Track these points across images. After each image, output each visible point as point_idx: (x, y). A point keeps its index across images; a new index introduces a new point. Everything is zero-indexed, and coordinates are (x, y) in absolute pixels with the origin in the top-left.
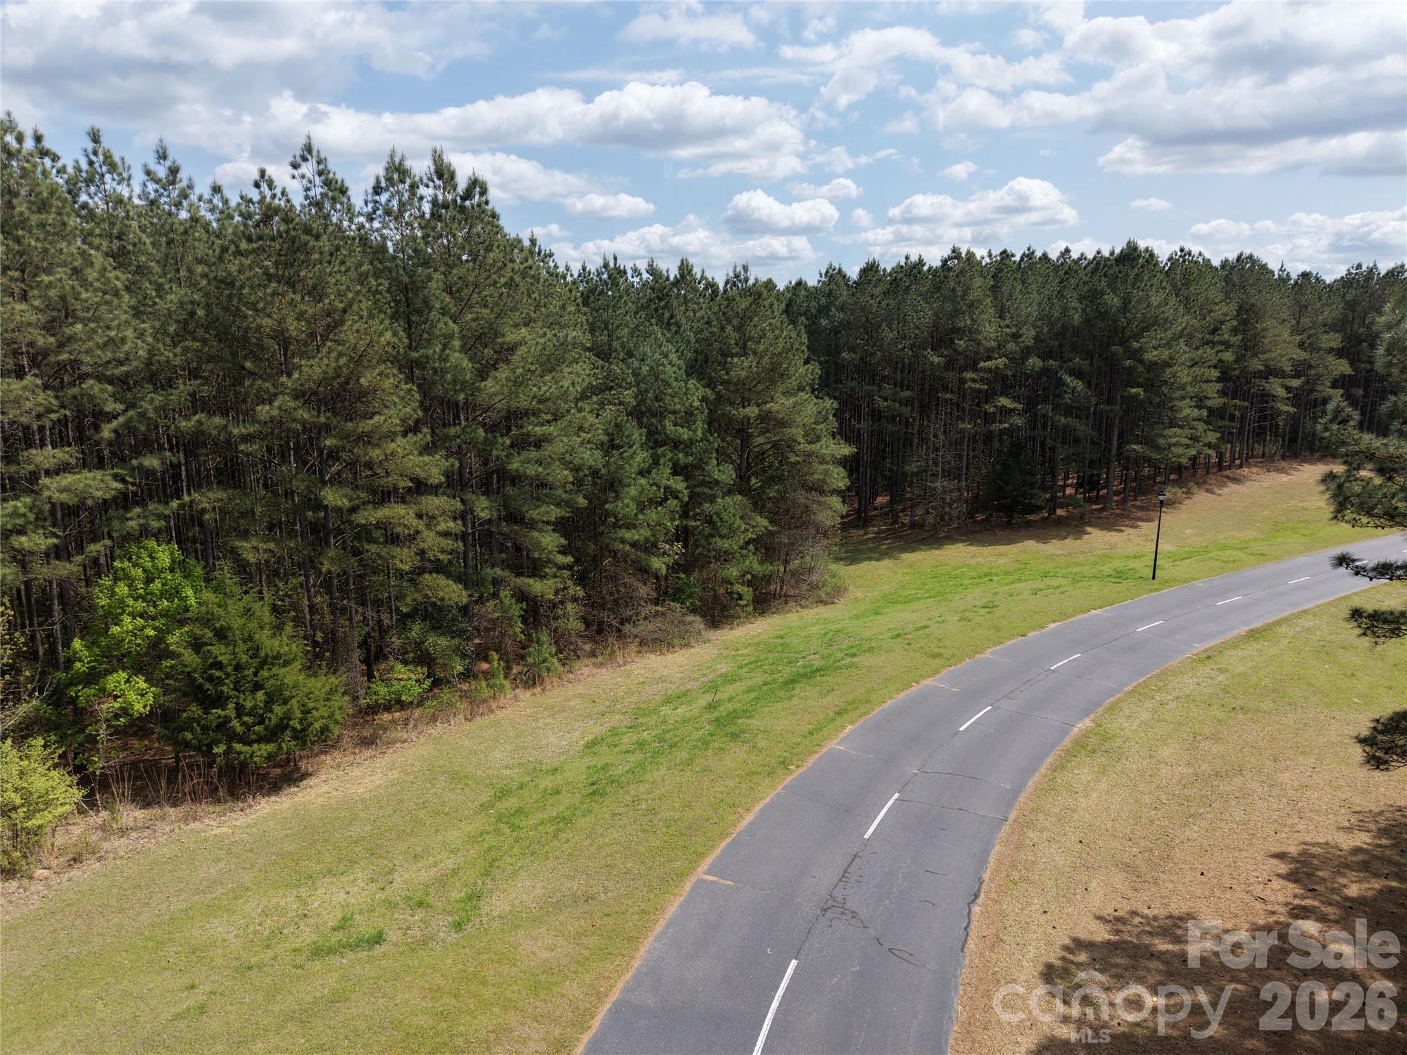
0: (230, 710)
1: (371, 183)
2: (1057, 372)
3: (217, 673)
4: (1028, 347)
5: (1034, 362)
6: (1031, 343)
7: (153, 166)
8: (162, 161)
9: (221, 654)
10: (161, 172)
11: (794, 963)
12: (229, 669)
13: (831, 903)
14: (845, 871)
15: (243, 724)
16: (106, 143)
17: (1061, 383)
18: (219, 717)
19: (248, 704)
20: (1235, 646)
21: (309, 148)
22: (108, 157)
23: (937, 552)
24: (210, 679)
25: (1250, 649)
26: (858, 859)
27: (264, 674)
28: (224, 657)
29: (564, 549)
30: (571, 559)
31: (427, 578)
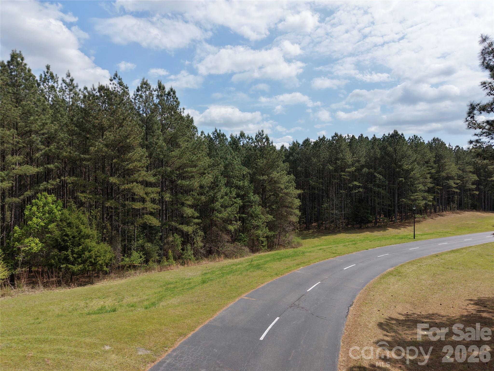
0: (69, 252)
1: (136, 88)
2: (373, 173)
3: (66, 238)
4: (363, 165)
5: (365, 170)
6: (364, 164)
7: (65, 79)
8: (68, 77)
9: (69, 231)
10: (68, 81)
11: (278, 318)
12: (71, 237)
13: (293, 305)
14: (299, 298)
15: (73, 257)
16: (51, 70)
17: (375, 177)
18: (65, 254)
19: (76, 250)
20: (446, 254)
21: (116, 75)
22: (51, 74)
23: (335, 236)
24: (64, 240)
25: (452, 255)
26: (304, 296)
27: (82, 240)
28: (69, 233)
29: (197, 218)
30: (200, 221)
31: (146, 216)
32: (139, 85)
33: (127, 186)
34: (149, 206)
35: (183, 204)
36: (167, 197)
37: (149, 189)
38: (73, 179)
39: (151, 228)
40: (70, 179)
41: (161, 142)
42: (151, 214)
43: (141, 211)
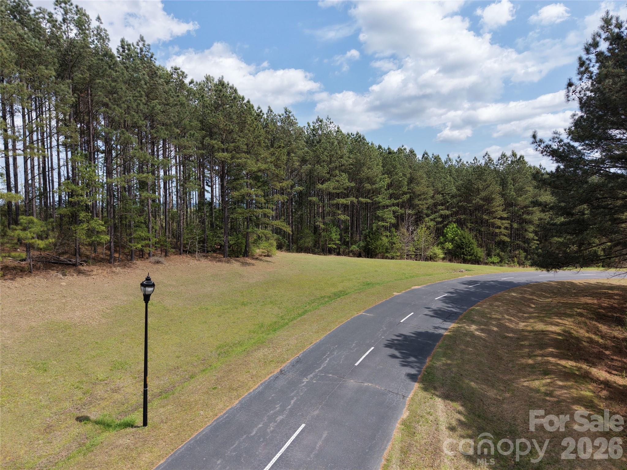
0: (465, 250)
1: (498, 158)
10: (458, 160)
15: (466, 253)
16: (450, 156)
18: (463, 251)
19: (468, 250)
21: (487, 154)
22: (450, 159)
24: (462, 245)
27: (470, 245)
28: (464, 242)
29: (537, 240)
30: (538, 242)
31: (502, 236)
32: (500, 156)
33: (492, 221)
34: (503, 230)
35: (526, 230)
36: (515, 225)
37: (504, 221)
38: (464, 216)
39: (504, 242)
40: (463, 217)
41: (513, 193)
42: (504, 235)
43: (499, 234)
